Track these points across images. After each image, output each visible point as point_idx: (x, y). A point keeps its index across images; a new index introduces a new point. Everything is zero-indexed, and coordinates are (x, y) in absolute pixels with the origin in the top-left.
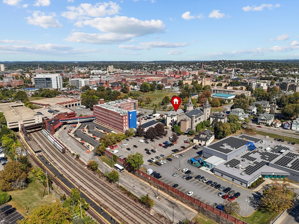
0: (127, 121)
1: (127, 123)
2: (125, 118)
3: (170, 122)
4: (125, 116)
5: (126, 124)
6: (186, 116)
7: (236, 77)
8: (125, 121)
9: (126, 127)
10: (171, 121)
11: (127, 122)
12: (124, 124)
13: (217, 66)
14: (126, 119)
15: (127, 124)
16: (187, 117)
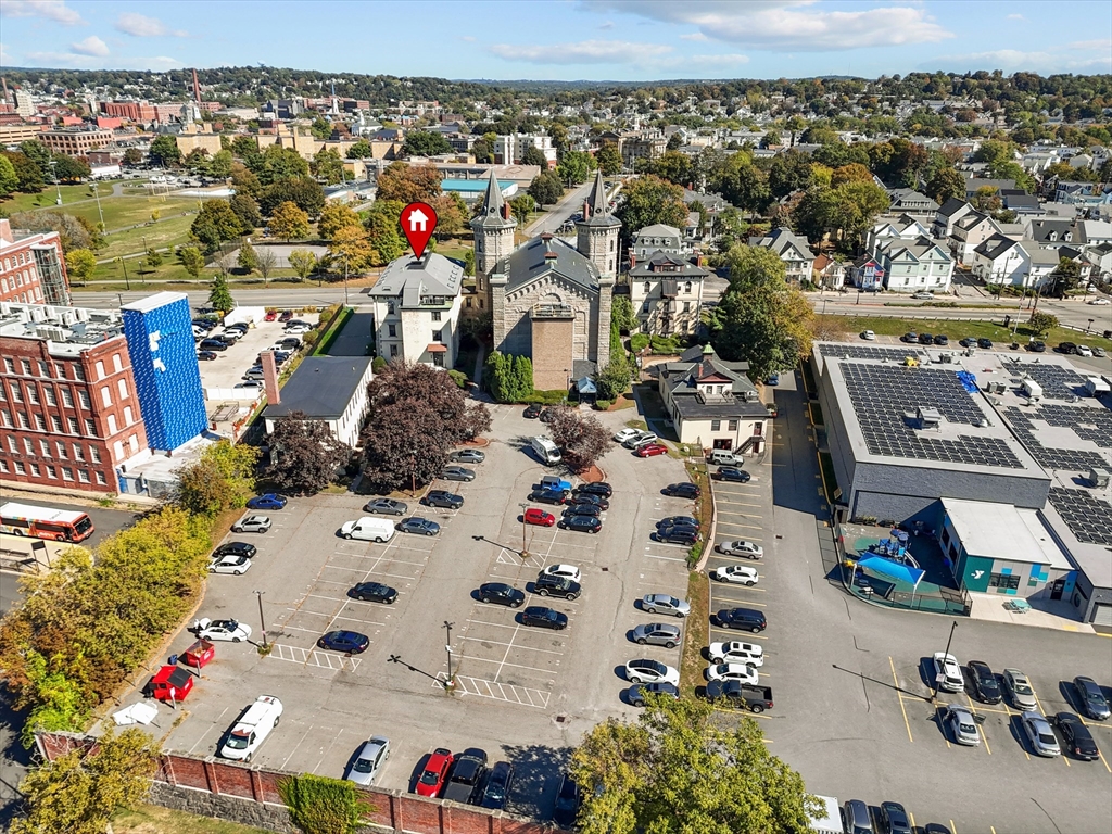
0: (124, 395)
1: (127, 411)
2: (109, 368)
3: (432, 342)
4: (101, 351)
5: (120, 422)
6: (555, 289)
7: (375, 128)
8: (114, 393)
9: (126, 444)
10: (437, 336)
11: (126, 403)
12: (111, 420)
13: (249, 88)
14: (120, 376)
15: (129, 421)
16: (560, 292)
